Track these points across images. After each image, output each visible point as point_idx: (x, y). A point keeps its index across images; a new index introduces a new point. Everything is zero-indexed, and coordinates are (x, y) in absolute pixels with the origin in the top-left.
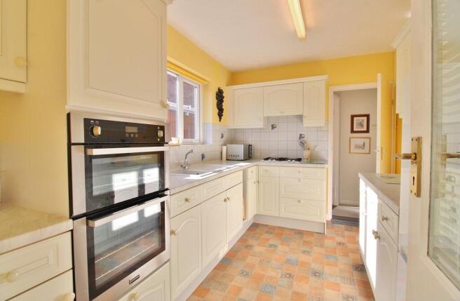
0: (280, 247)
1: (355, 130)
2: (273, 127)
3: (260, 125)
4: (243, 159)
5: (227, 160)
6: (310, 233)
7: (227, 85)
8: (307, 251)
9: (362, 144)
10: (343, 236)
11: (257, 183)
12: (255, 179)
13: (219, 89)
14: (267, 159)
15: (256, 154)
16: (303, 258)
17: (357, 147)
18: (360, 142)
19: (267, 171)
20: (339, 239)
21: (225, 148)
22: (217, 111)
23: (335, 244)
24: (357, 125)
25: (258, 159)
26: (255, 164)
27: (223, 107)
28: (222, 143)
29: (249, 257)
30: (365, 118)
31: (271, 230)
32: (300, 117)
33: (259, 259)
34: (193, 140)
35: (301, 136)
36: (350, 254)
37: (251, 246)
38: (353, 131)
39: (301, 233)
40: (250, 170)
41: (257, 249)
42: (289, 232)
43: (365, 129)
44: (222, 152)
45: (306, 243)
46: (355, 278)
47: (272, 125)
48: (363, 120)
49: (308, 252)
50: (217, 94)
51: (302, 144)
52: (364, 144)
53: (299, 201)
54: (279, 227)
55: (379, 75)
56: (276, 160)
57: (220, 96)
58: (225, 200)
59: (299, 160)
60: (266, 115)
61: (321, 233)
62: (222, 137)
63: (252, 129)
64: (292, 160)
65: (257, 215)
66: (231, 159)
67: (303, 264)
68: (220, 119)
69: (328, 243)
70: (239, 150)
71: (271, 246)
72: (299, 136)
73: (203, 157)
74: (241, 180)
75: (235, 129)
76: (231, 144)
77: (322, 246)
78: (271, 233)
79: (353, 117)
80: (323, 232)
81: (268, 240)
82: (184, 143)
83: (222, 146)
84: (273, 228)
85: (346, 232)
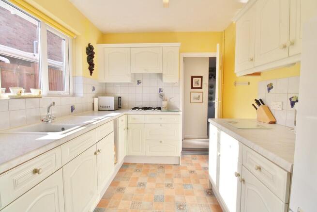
0: (148, 184)
1: (194, 86)
2: (139, 82)
3: (128, 80)
4: (113, 109)
5: (99, 110)
6: (169, 166)
7: (98, 43)
8: (169, 184)
9: (198, 96)
10: (192, 165)
11: (126, 130)
12: (125, 126)
13: (89, 44)
14: (134, 109)
15: (124, 105)
16: (168, 192)
17: (195, 98)
18: (197, 95)
19: (134, 119)
20: (190, 168)
21: (96, 100)
22: (88, 65)
23: (188, 173)
24: (195, 83)
25: (127, 108)
26: (124, 113)
27: (94, 63)
28: (94, 95)
29: (122, 201)
30: (200, 79)
31: (139, 167)
32: (160, 75)
33: (131, 202)
34: (61, 93)
35: (160, 90)
36: (200, 180)
37: (122, 189)
38: (192, 88)
39: (163, 167)
40: (120, 119)
41: (129, 190)
42: (153, 168)
43: (200, 86)
44: (93, 103)
45: (168, 176)
46: (209, 203)
47: (138, 81)
48: (198, 80)
49: (171, 185)
50: (87, 49)
51: (161, 96)
52: (199, 96)
53: (161, 142)
54: (145, 164)
55: (218, 45)
56: (142, 109)
57: (90, 51)
58: (95, 154)
59: (160, 109)
60: (133, 72)
61: (176, 165)
62: (94, 89)
63: (121, 83)
64: (155, 109)
65: (127, 156)
66: (102, 109)
67: (169, 199)
68: (91, 73)
69: (184, 172)
70: (110, 101)
71: (141, 184)
72: (159, 90)
73: (73, 109)
74: (112, 129)
75: (106, 83)
76: (103, 96)
77: (179, 176)
78: (139, 171)
79: (192, 77)
80: (178, 164)
81: (137, 178)
82: (49, 95)
83: (93, 97)
84: (141, 165)
85: (193, 161)
